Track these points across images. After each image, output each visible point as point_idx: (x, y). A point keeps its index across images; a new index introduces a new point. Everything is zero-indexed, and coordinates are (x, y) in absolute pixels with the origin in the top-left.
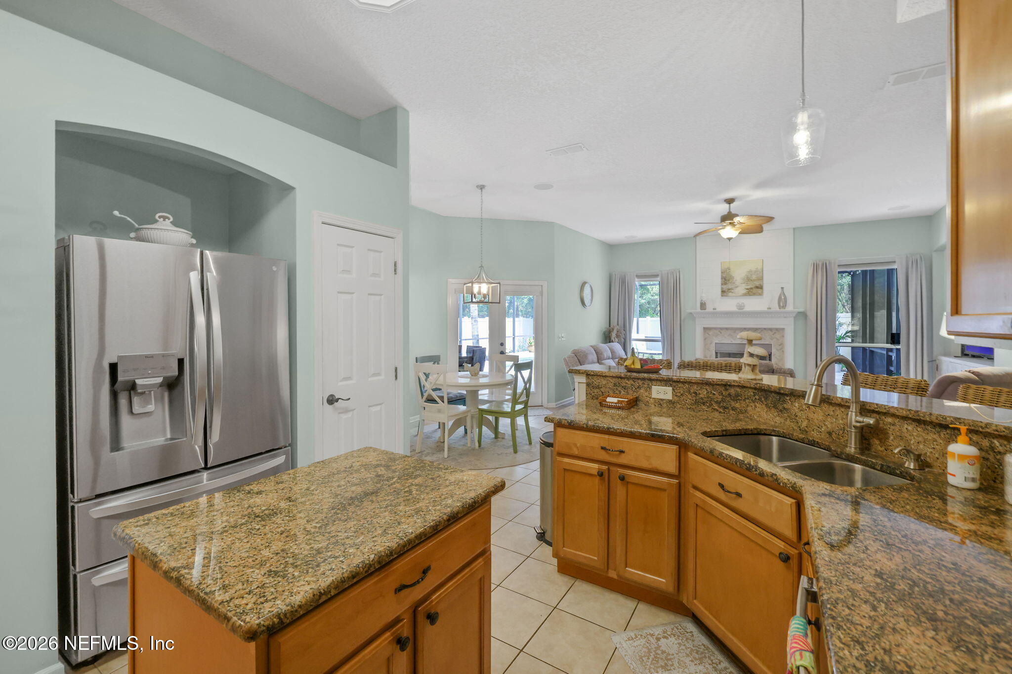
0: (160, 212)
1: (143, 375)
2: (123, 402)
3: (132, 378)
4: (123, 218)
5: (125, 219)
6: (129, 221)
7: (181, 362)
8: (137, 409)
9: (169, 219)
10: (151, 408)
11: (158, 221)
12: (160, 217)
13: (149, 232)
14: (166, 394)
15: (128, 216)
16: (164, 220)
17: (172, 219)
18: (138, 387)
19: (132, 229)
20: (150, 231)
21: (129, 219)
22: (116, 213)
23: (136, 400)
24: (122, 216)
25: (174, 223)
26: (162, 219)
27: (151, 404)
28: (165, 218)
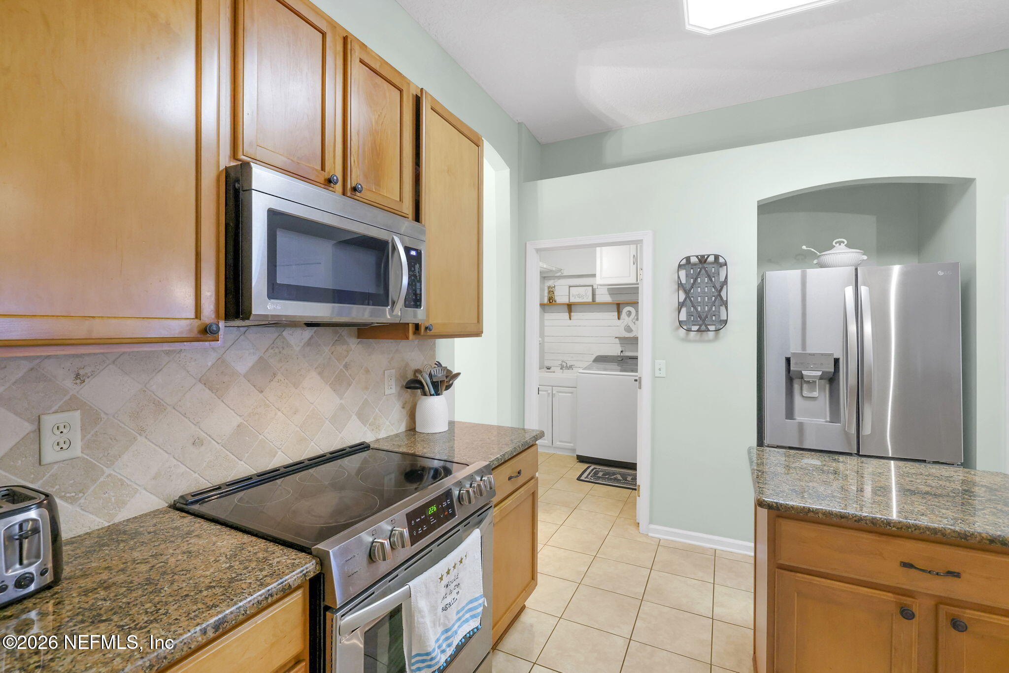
0: (836, 239)
1: (807, 368)
2: (796, 387)
3: (800, 369)
4: (809, 250)
5: (811, 250)
6: (813, 251)
7: (837, 361)
8: (805, 393)
9: (844, 242)
10: (815, 394)
11: (835, 246)
12: (836, 243)
13: (827, 257)
14: (827, 386)
15: (812, 248)
16: (840, 245)
17: (846, 242)
18: (804, 377)
19: (815, 256)
20: (829, 256)
21: (813, 250)
22: (804, 247)
23: (805, 386)
24: (808, 249)
25: (848, 246)
26: (838, 244)
27: (816, 392)
28: (840, 243)
